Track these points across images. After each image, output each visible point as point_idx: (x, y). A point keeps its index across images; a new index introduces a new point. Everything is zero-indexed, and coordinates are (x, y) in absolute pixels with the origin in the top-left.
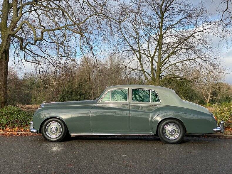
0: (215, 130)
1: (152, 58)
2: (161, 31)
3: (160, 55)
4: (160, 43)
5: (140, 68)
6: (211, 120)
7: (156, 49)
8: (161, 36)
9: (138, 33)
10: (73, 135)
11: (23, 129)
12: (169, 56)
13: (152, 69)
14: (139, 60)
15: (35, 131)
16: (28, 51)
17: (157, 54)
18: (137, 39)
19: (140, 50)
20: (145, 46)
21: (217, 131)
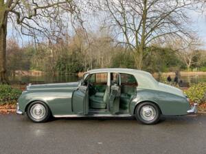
0: (188, 111)
1: (137, 32)
2: (145, 6)
3: (144, 29)
4: (144, 18)
5: (125, 41)
6: (185, 101)
7: (141, 23)
9: (124, 9)
10: (56, 116)
12: (152, 30)
14: (125, 33)
15: (20, 113)
17: (141, 27)
18: (123, 14)
19: (125, 24)
20: (131, 21)
21: (191, 113)
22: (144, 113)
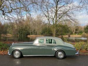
1: (53, 19)
3: (56, 18)
4: (56, 14)
5: (49, 23)
6: (74, 50)
8: (57, 11)
9: (48, 10)
10: (24, 56)
11: (5, 52)
12: (60, 19)
13: (53, 23)
14: (48, 20)
15: (10, 54)
16: (6, 16)
17: (55, 17)
18: (48, 12)
19: (49, 16)
21: (77, 55)
22: (59, 55)
